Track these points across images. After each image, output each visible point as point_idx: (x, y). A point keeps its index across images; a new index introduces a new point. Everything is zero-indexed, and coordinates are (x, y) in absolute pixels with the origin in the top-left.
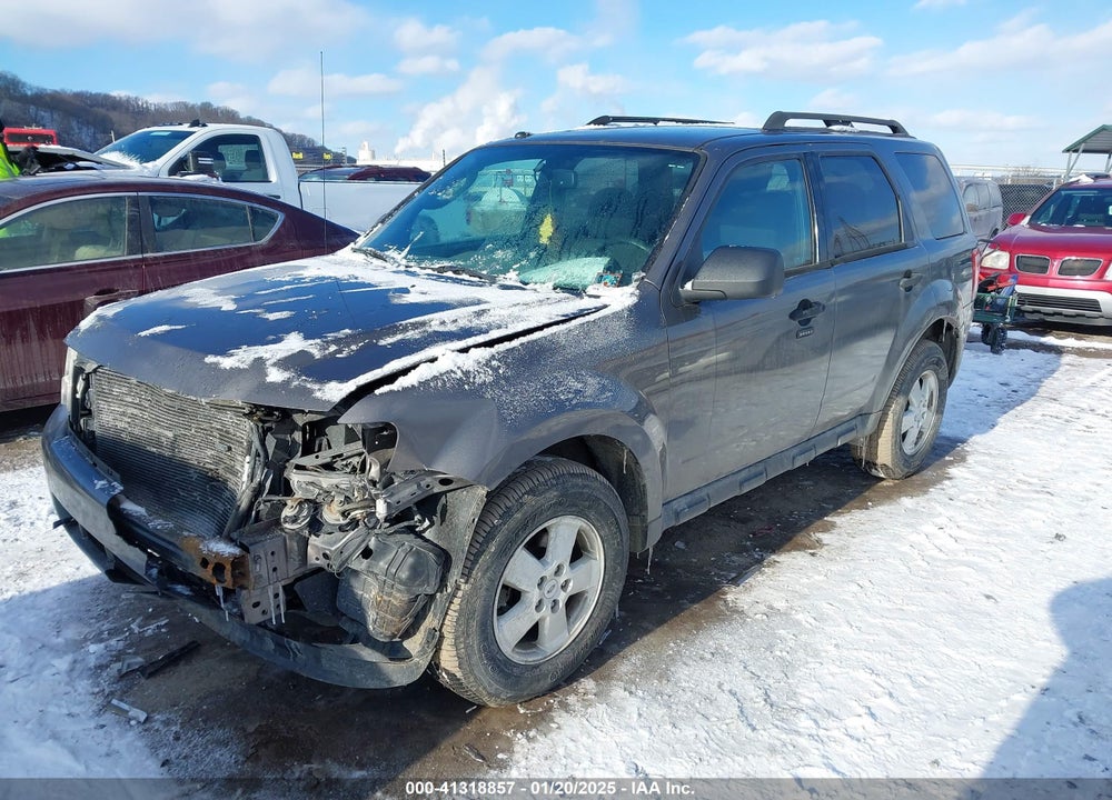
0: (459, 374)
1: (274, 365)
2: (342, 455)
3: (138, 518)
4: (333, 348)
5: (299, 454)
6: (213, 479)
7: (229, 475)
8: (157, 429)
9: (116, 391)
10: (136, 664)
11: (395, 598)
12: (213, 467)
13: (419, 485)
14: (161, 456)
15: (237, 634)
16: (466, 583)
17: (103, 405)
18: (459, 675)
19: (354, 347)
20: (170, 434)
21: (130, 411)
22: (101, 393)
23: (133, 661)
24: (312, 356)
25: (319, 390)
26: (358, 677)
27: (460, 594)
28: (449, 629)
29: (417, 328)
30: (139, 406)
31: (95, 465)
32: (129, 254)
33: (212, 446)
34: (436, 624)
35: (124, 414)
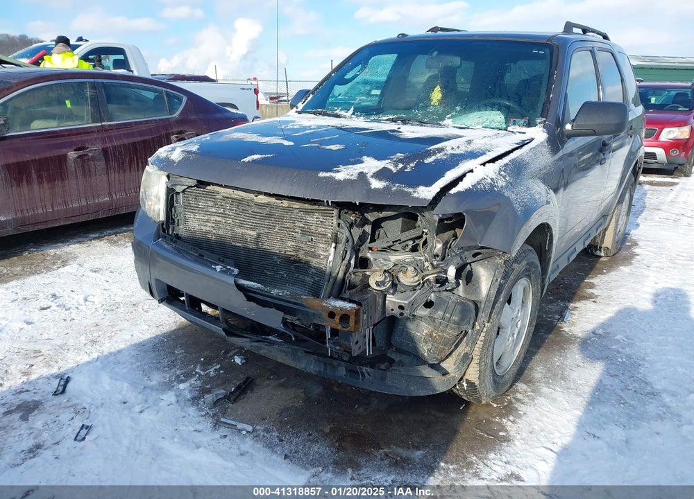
0: (489, 181)
1: (372, 177)
2: (400, 240)
3: (257, 289)
4: (401, 165)
5: (369, 240)
6: (295, 261)
7: (308, 258)
8: (240, 230)
9: (201, 205)
10: (220, 394)
11: (449, 334)
12: (293, 254)
13: (461, 258)
14: (245, 248)
15: (312, 367)
16: (488, 322)
17: (188, 215)
18: (477, 383)
19: (412, 165)
20: (254, 233)
21: (213, 218)
22: (187, 207)
23: (218, 392)
24: (391, 170)
25: (415, 192)
26: (412, 388)
27: (485, 329)
28: (477, 353)
29: (440, 152)
30: (224, 215)
31: (201, 255)
32: (93, 123)
33: (294, 239)
34: (467, 350)
35: (208, 221)
